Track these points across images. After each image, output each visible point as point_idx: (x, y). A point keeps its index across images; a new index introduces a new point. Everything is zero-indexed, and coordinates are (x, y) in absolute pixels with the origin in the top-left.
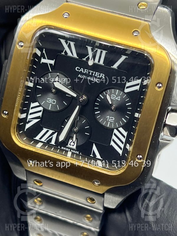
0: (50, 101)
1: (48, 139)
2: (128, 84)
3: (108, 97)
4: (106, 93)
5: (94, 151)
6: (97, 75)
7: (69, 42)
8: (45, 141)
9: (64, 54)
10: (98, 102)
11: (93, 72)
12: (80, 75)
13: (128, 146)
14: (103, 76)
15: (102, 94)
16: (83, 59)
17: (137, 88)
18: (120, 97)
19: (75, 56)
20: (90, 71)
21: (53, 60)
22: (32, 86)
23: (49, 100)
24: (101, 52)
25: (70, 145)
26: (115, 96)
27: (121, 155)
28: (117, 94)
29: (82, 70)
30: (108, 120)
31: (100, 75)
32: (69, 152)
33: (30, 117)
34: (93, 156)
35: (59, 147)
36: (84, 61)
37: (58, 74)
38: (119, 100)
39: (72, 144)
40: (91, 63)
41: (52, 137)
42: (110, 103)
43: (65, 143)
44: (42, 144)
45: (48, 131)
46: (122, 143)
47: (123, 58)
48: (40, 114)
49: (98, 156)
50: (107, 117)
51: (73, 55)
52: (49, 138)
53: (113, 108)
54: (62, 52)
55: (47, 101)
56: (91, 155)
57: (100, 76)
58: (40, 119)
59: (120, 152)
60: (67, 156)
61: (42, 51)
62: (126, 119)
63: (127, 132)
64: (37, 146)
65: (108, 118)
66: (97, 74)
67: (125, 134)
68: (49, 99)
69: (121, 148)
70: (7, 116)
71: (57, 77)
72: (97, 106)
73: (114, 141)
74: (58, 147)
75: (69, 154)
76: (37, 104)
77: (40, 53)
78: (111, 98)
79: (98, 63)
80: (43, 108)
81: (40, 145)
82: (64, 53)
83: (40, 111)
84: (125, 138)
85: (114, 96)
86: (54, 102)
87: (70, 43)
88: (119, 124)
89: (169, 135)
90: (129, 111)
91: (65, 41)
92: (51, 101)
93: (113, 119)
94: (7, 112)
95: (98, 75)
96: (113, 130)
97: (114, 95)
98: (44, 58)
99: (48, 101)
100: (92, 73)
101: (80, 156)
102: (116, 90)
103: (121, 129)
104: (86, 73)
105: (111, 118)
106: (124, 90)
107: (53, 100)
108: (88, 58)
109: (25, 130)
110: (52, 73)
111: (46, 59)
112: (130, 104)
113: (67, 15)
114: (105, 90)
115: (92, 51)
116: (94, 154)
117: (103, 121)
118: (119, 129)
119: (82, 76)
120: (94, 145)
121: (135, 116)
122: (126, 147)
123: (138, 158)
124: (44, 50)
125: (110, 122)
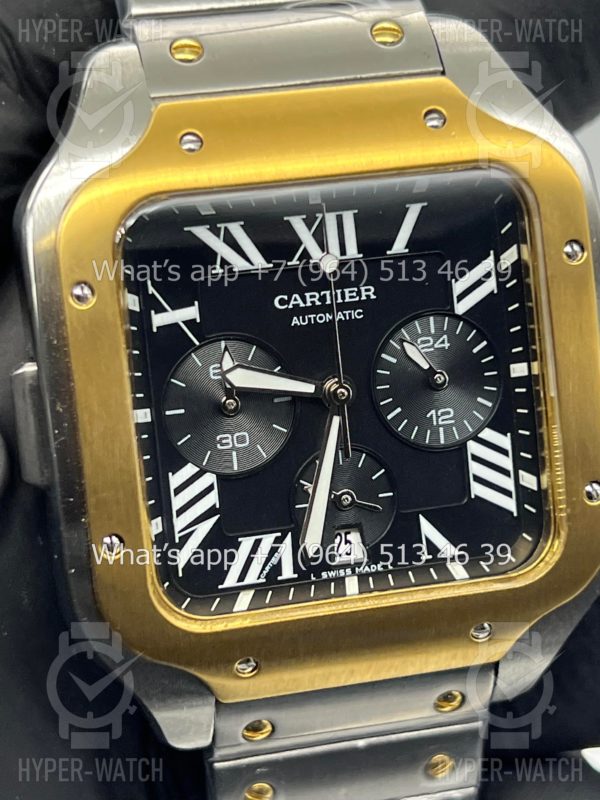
0: (227, 444)
1: (267, 568)
2: (458, 287)
3: (410, 350)
4: (401, 342)
5: (427, 539)
6: (351, 297)
7: (222, 226)
8: (259, 578)
9: (222, 271)
10: (384, 380)
11: (333, 292)
12: (295, 318)
13: (529, 480)
14: (371, 293)
15: (388, 348)
16: (289, 263)
17: (490, 286)
18: (445, 337)
19: (259, 262)
20: (322, 293)
21: (193, 305)
22: (149, 420)
23: (224, 441)
24: (340, 219)
25: (339, 555)
26: (431, 339)
27: (515, 514)
28: (433, 331)
29: (295, 300)
30: (435, 423)
31: (359, 293)
32: (347, 579)
33: (180, 523)
34: (430, 557)
35: (313, 579)
36: (295, 268)
37: (223, 344)
38: (447, 345)
39: (344, 548)
40: (328, 266)
41: (277, 555)
42: (426, 367)
44: (252, 592)
45: (257, 543)
46: (505, 472)
47: (414, 210)
48: (212, 499)
50: (428, 416)
51: (251, 264)
52: (270, 564)
53: (438, 378)
54: (214, 268)
55: (219, 446)
57: (360, 297)
58: (218, 516)
59: (510, 504)
60: (345, 595)
61: (141, 293)
62: (487, 395)
63: (509, 434)
64: (234, 610)
65: (432, 416)
66: (350, 292)
67: (505, 441)
68: (221, 439)
69: (507, 493)
71: (226, 354)
72: (385, 394)
73: (478, 479)
74: (310, 578)
75: (352, 585)
76: (189, 470)
77: (137, 298)
78: (420, 347)
79: (345, 257)
80: (215, 476)
81: (245, 599)
82: (221, 267)
83: (210, 489)
84: (508, 456)
85: (429, 341)
86: (241, 440)
87: (226, 228)
88: (473, 420)
90: (490, 366)
91: (209, 229)
92: (233, 440)
93: (449, 413)
95: (354, 294)
96: (463, 447)
97: (425, 338)
98: (161, 310)
99: (222, 445)
101: (390, 576)
102: (424, 319)
103: (488, 434)
104: (313, 302)
105: (443, 414)
106: (453, 309)
107: (238, 434)
108: (306, 255)
109: (180, 575)
110: (201, 351)
111: (165, 310)
112: (485, 343)
113: (192, 142)
114: (391, 336)
115: (309, 227)
116: (433, 549)
117: (421, 434)
118: (479, 435)
119: (304, 321)
120: (423, 520)
121: (513, 375)
122: (522, 482)
123: (590, 496)
124: (149, 283)
125: (443, 426)
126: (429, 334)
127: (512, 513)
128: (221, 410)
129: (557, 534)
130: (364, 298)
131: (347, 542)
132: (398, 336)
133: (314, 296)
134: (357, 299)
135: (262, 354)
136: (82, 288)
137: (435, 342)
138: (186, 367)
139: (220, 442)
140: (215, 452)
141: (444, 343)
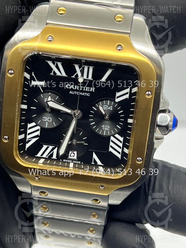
1: (49, 155)
2: (118, 94)
3: (101, 108)
4: (99, 105)
5: (94, 159)
6: (87, 90)
8: (46, 156)
9: (53, 74)
10: (92, 114)
11: (83, 87)
12: (71, 91)
13: (126, 151)
15: (95, 106)
16: (72, 77)
17: (127, 96)
18: (112, 107)
19: (64, 74)
20: (80, 87)
21: (43, 81)
22: (26, 108)
23: (45, 119)
24: (89, 68)
25: (70, 156)
27: (120, 159)
30: (103, 129)
31: (90, 89)
32: (70, 163)
33: (28, 137)
34: (94, 164)
35: (61, 160)
37: (50, 93)
39: (72, 155)
40: (81, 80)
41: (52, 152)
42: (104, 113)
43: (65, 156)
44: (44, 159)
45: (48, 147)
46: (120, 147)
47: (110, 71)
48: (38, 133)
49: (99, 163)
50: (102, 126)
51: (62, 74)
53: (107, 117)
54: (51, 73)
55: (43, 120)
56: (93, 163)
58: (39, 138)
59: (119, 156)
60: (69, 167)
61: (31, 74)
62: (120, 125)
63: (123, 137)
64: (39, 162)
67: (122, 139)
69: (119, 153)
70: (7, 140)
71: (50, 97)
72: (91, 118)
73: (111, 147)
75: (71, 165)
76: (34, 124)
77: (29, 76)
78: (104, 108)
79: (88, 79)
80: (40, 127)
81: (42, 161)
83: (38, 130)
84: (121, 143)
85: (106, 107)
86: (50, 120)
87: (57, 63)
88: (114, 130)
89: (161, 134)
90: (122, 118)
91: (52, 62)
92: (47, 119)
93: (108, 127)
94: (7, 137)
96: (109, 137)
98: (35, 80)
100: (83, 89)
101: (82, 165)
102: (106, 101)
103: (117, 136)
104: (77, 89)
105: (106, 127)
106: (115, 100)
107: (49, 118)
108: (77, 76)
109: (26, 150)
110: (44, 94)
112: (122, 111)
113: (51, 38)
114: (97, 103)
115: (80, 68)
116: (95, 161)
117: (99, 131)
118: (115, 135)
119: (73, 93)
120: (94, 153)
121: (128, 122)
122: (124, 151)
123: (138, 160)
124: (33, 73)
125: (106, 130)
126: (107, 105)
127: (119, 158)
128: (45, 111)
129: (128, 167)
130: (91, 91)
131: (73, 153)
133: (77, 87)
134: (89, 91)
135: (60, 99)
136: (11, 71)
137: (108, 107)
138: (38, 97)
140: (42, 121)
141: (111, 108)
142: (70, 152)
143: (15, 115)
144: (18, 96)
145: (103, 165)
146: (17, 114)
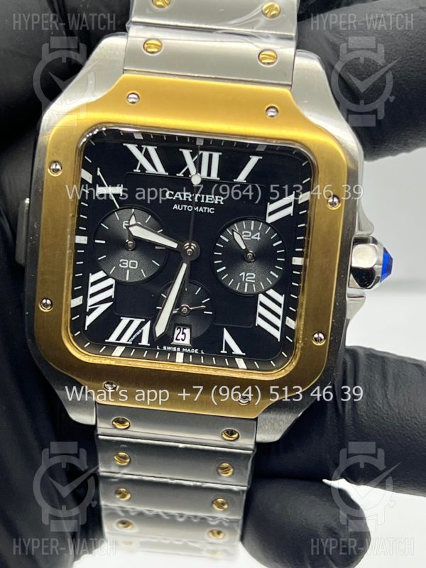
0: (125, 265)
1: (134, 337)
2: (271, 208)
3: (237, 237)
4: (233, 231)
5: (226, 343)
7: (144, 147)
8: (128, 341)
9: (139, 171)
10: (219, 249)
13: (291, 323)
15: (225, 233)
16: (177, 175)
17: (290, 211)
18: (258, 234)
19: (161, 171)
22: (86, 243)
23: (124, 263)
24: (211, 157)
25: (177, 339)
26: (250, 233)
27: (279, 340)
28: (252, 228)
30: (243, 280)
32: (178, 353)
33: (91, 301)
34: (226, 352)
35: (158, 348)
36: (180, 178)
37: (133, 210)
38: (259, 238)
39: (181, 336)
40: (196, 180)
41: (140, 331)
42: (244, 247)
43: (167, 338)
44: (123, 348)
45: (131, 322)
46: (278, 316)
47: (254, 160)
48: (111, 293)
49: (237, 350)
50: (240, 275)
51: (157, 170)
52: (136, 335)
53: (249, 256)
54: (136, 169)
55: (120, 265)
56: (223, 351)
58: (112, 303)
59: (277, 334)
60: (175, 362)
61: (94, 173)
62: (276, 271)
63: (284, 295)
64: (113, 355)
65: (242, 275)
67: (281, 299)
69: (276, 327)
70: (49, 307)
71: (133, 217)
72: (218, 258)
73: (261, 316)
74: (156, 348)
75: (180, 357)
76: (101, 274)
77: (91, 176)
78: (243, 236)
79: (209, 178)
80: (114, 281)
81: (119, 351)
82: (139, 169)
83: (110, 287)
84: (281, 307)
85: (248, 234)
86: (133, 264)
87: (146, 149)
88: (265, 282)
89: (359, 287)
90: (280, 255)
91: (137, 147)
92: (129, 264)
93: (252, 276)
94: (48, 301)
96: (256, 296)
97: (247, 232)
98: (102, 185)
99: (122, 265)
101: (202, 358)
102: (248, 222)
103: (271, 292)
105: (249, 276)
106: (265, 219)
107: (132, 261)
108: (188, 172)
109: (86, 329)
110: (120, 212)
111: (104, 186)
112: (281, 242)
113: (135, 98)
114: (228, 226)
115: (193, 157)
116: (228, 348)
117: (235, 284)
118: (267, 292)
120: (225, 331)
121: (293, 263)
122: (287, 323)
123: (316, 340)
124: (99, 169)
125: (248, 282)
126: (249, 230)
127: (277, 339)
128: (124, 246)
129: (295, 356)
131: (183, 333)
132: (232, 228)
135: (154, 221)
136: (56, 165)
137: (252, 235)
138: (110, 219)
139: (121, 263)
140: (118, 268)
141: (257, 237)
142: (177, 332)
143: (64, 254)
144: (71, 215)
145: (244, 354)
146: (68, 252)
